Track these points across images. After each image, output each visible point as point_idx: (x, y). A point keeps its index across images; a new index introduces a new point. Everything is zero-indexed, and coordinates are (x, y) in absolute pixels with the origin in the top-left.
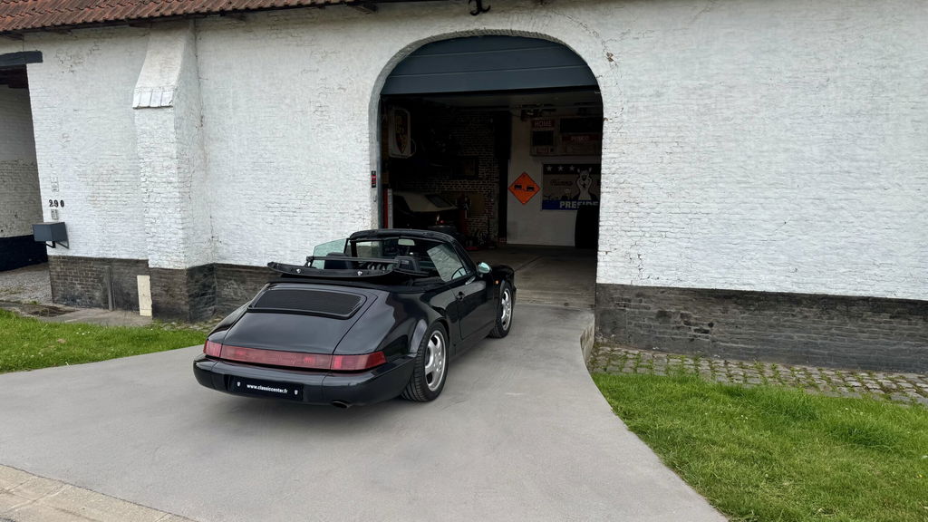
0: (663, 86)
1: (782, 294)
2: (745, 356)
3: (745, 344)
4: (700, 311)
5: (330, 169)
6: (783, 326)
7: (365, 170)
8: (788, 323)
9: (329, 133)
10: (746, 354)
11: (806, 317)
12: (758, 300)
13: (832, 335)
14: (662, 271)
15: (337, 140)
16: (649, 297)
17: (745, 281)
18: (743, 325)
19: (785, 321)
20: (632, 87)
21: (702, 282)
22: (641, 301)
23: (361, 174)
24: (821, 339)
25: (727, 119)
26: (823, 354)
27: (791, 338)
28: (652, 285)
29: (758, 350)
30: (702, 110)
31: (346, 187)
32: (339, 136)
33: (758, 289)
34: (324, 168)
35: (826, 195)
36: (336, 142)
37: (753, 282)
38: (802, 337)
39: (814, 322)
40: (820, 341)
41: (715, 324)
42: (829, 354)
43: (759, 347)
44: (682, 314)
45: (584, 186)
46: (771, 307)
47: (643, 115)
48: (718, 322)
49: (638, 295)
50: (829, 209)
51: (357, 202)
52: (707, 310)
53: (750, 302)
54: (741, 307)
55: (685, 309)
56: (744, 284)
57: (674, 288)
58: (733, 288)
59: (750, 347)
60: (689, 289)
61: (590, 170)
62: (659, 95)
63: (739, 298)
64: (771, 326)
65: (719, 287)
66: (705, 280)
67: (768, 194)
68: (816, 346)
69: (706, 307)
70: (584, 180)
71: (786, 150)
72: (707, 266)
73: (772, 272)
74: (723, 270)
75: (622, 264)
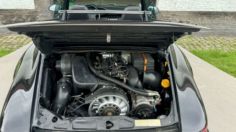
1: (223, 12)
2: (205, 35)
3: (205, 31)
4: (194, 20)
6: (220, 24)
8: (221, 23)
10: (205, 34)
11: (228, 20)
12: (214, 15)
13: (234, 26)
14: (183, 5)
16: (177, 15)
17: (212, 8)
18: (207, 24)
19: (221, 22)
21: (197, 8)
22: (173, 17)
24: (230, 27)
26: (229, 33)
27: (221, 28)
28: (179, 10)
29: (210, 33)
33: (215, 10)
37: (214, 8)
38: (225, 27)
39: (230, 22)
40: (230, 28)
41: (198, 24)
42: (231, 33)
43: (210, 32)
44: (187, 22)
46: (218, 17)
48: (199, 24)
49: (173, 15)
52: (196, 19)
53: (212, 15)
54: (208, 18)
55: (189, 19)
56: (211, 9)
57: (186, 12)
58: (207, 10)
59: (207, 32)
60: (192, 12)
63: (208, 14)
64: (216, 24)
65: (203, 10)
66: (198, 7)
68: (228, 30)
69: (196, 18)
72: (200, 2)
73: (222, 3)
74: (205, 3)
75: (168, 2)
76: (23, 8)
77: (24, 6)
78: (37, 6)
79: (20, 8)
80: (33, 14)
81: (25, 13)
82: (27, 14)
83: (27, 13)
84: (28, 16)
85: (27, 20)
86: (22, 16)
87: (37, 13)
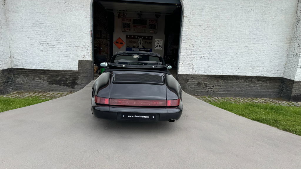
0: (204, 6)
1: (234, 76)
2: (222, 96)
3: (222, 92)
4: (210, 82)
5: (72, 28)
6: (234, 86)
7: (88, 29)
8: (235, 85)
9: (71, 13)
10: (223, 95)
11: (240, 83)
12: (227, 78)
13: (247, 88)
14: (199, 70)
15: (75, 16)
16: (195, 78)
17: (224, 72)
18: (222, 86)
19: (234, 84)
20: (194, 6)
21: (211, 73)
22: (192, 80)
23: (86, 31)
24: (244, 89)
25: (223, 19)
26: (244, 94)
27: (235, 89)
28: (196, 74)
29: (227, 93)
30: (215, 16)
31: (80, 36)
32: (76, 14)
33: (228, 74)
34: (69, 27)
35: (248, 45)
36: (75, 17)
37: (226, 72)
38: (239, 89)
39: (242, 84)
40: (243, 90)
41: (215, 86)
42: (245, 94)
43: (227, 92)
44: (205, 83)
45: (140, 43)
46: (231, 80)
47: (197, 16)
48: (215, 85)
49: (192, 78)
50: (249, 50)
51: (85, 42)
52: (212, 82)
53: (225, 79)
54: (222, 80)
55: (206, 82)
56: (224, 73)
57: (203, 75)
58: (220, 74)
59: (224, 93)
60: (207, 75)
61: (142, 38)
62: (202, 9)
63: (222, 77)
64: (230, 86)
65: (216, 74)
66: (212, 72)
67: (233, 44)
68: (242, 91)
69: (212, 81)
70: (140, 41)
71: (239, 31)
72: (214, 68)
73: (232, 69)
74: (218, 69)
75: (187, 67)
76: (68, 69)
77: (69, 68)
78: (80, 68)
79: (65, 70)
80: (75, 74)
81: (69, 73)
82: (70, 75)
83: (70, 73)
84: (71, 76)
85: (70, 79)
86: (66, 76)
87: (79, 74)
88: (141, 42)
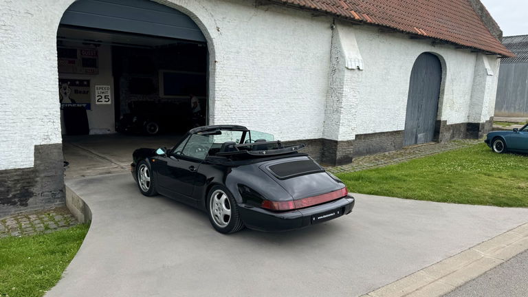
0: (240, 49)
5: (16, 81)
7: (54, 83)
9: (14, 50)
15: (24, 56)
20: (228, 47)
23: (50, 86)
25: (261, 68)
30: (254, 62)
31: (35, 97)
32: (27, 53)
34: (10, 80)
35: (289, 101)
36: (23, 58)
45: (65, 93)
47: (232, 62)
50: (291, 107)
51: (47, 109)
61: (69, 83)
62: (238, 53)
67: (274, 101)
70: (65, 89)
71: (279, 83)
76: (11, 167)
77: (14, 164)
78: (38, 162)
79: (4, 169)
80: (28, 175)
81: (12, 176)
82: (16, 178)
83: (17, 175)
84: (18, 180)
85: (15, 187)
86: (6, 182)
87: (37, 174)
88: (67, 91)
